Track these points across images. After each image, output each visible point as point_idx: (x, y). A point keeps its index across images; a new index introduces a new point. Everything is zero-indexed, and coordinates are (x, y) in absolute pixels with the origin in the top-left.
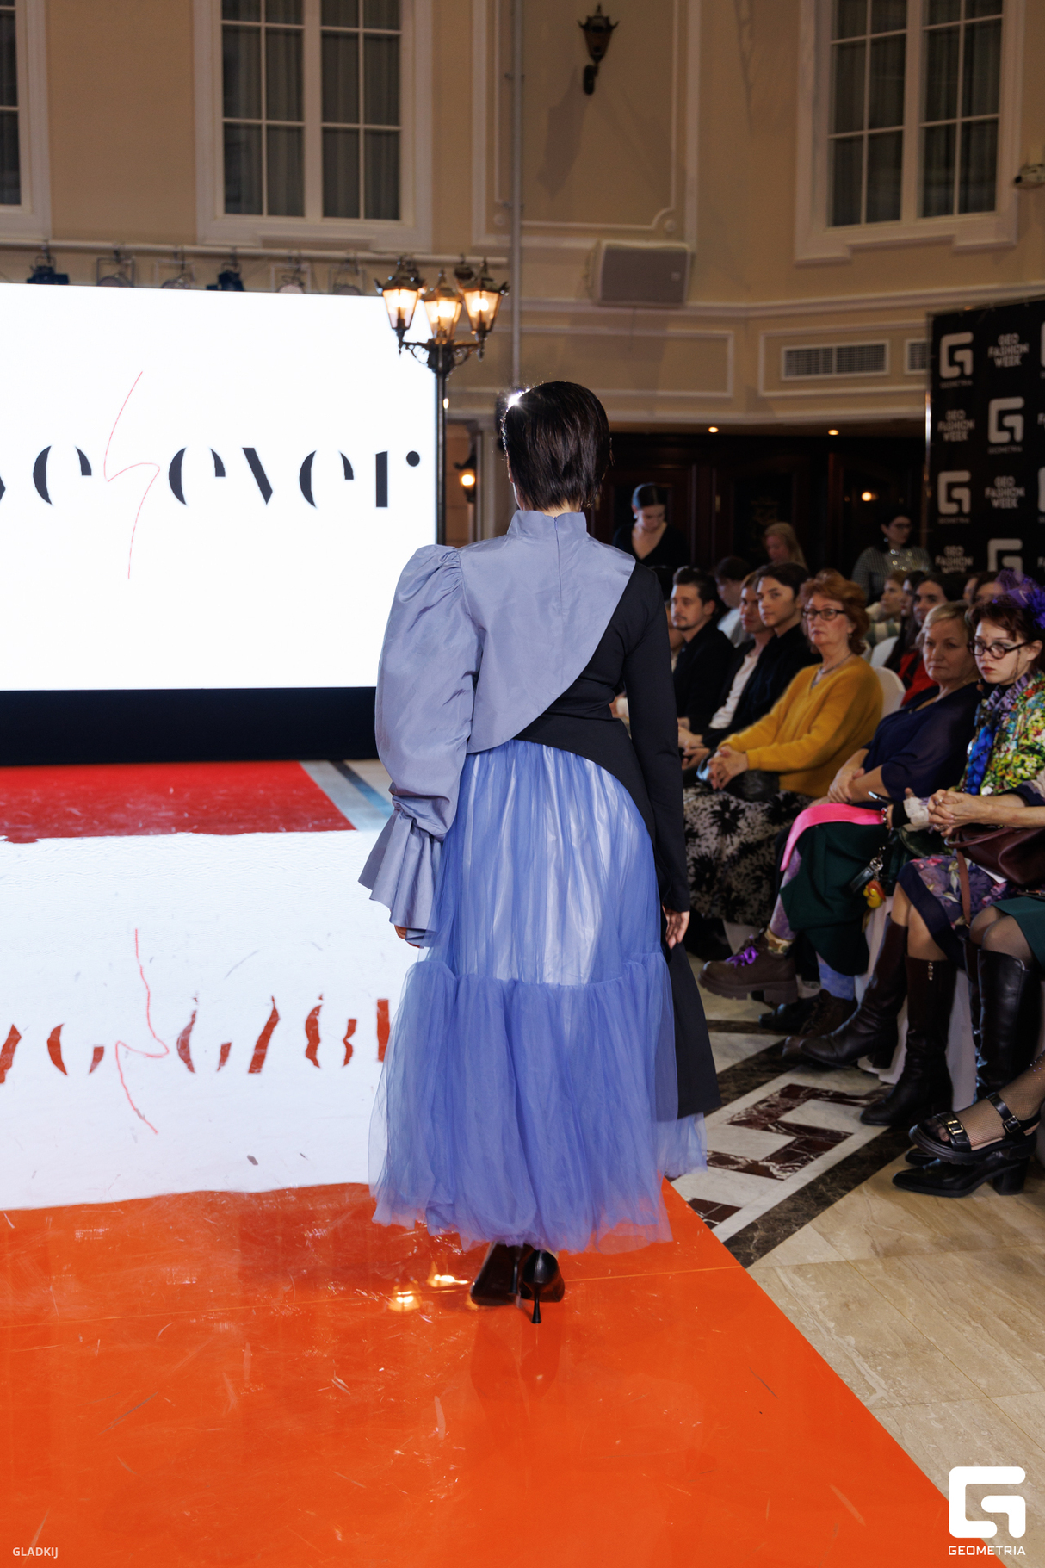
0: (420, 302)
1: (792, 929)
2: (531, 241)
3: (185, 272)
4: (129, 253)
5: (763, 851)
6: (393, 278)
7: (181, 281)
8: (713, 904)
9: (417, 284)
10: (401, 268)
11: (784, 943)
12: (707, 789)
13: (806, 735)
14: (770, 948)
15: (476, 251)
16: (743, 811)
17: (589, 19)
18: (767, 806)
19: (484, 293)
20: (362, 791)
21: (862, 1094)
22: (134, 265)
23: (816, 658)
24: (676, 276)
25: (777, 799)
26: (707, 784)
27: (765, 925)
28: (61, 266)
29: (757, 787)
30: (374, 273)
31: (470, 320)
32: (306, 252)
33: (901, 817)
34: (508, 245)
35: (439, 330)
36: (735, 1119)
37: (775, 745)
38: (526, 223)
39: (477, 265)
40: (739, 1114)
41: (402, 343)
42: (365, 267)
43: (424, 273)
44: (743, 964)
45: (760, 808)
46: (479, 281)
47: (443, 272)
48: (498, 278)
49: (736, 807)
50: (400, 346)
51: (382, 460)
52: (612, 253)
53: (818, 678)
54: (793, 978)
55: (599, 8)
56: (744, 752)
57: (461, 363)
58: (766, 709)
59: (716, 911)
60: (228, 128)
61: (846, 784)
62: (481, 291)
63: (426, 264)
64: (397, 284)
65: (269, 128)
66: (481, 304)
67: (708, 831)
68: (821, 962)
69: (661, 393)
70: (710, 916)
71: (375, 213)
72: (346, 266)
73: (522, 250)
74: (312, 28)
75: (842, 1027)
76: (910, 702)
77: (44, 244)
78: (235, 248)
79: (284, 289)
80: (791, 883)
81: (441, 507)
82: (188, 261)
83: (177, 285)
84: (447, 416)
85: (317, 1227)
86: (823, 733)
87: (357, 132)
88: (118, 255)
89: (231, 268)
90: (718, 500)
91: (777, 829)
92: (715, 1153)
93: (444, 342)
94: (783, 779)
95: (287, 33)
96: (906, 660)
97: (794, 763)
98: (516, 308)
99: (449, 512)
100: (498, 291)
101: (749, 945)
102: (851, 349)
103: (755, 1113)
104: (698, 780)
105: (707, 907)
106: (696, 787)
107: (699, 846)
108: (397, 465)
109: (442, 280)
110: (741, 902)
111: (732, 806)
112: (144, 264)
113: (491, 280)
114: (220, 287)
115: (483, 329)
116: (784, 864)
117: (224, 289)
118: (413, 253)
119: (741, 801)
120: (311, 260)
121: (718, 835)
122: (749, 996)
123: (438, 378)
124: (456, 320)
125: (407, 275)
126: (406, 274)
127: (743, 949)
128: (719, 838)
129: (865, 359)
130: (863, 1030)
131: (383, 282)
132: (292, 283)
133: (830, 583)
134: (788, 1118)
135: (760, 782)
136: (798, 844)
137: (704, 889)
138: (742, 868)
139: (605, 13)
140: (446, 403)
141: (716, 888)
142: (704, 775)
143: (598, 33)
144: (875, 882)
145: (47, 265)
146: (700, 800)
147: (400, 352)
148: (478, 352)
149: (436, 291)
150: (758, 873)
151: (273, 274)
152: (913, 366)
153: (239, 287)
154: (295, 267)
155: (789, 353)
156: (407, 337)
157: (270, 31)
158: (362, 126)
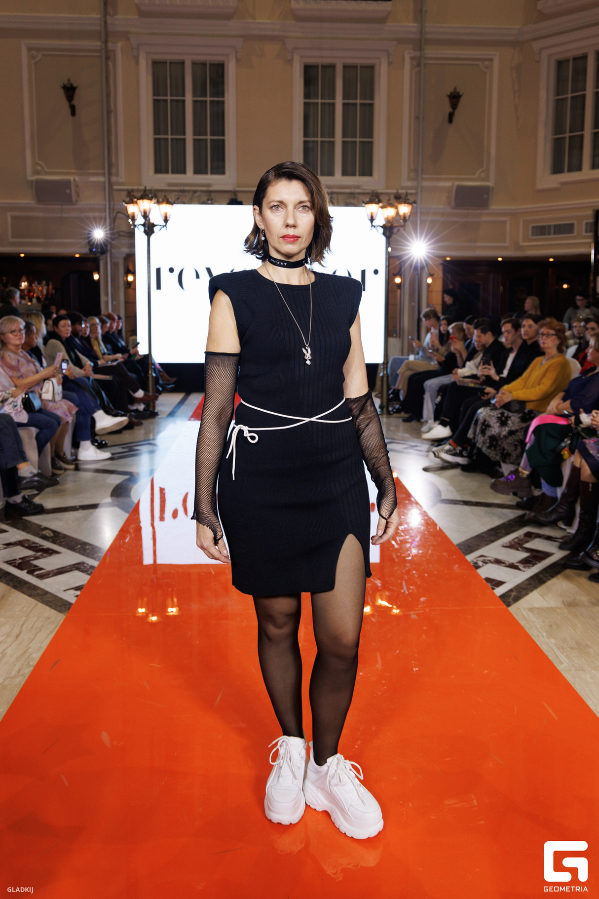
0: (380, 209)
1: (531, 467)
2: (426, 184)
5: (518, 433)
6: (369, 199)
8: (497, 455)
9: (379, 202)
10: (372, 196)
11: (526, 473)
12: (494, 408)
13: (538, 387)
14: (521, 474)
15: (403, 188)
16: (510, 417)
17: (451, 93)
18: (520, 415)
19: (406, 204)
21: (559, 537)
23: (543, 354)
24: (485, 196)
25: (524, 412)
26: (494, 405)
27: (519, 464)
28: (240, 198)
29: (516, 407)
30: (362, 198)
31: (400, 216)
33: (578, 421)
34: (416, 185)
35: (388, 220)
36: (505, 545)
37: (524, 390)
38: (423, 176)
39: (403, 194)
40: (506, 543)
41: (372, 226)
42: (358, 195)
43: (382, 197)
44: (509, 481)
45: (517, 416)
46: (404, 200)
47: (389, 197)
48: (412, 199)
49: (507, 416)
51: (364, 272)
52: (459, 188)
53: (544, 362)
54: (530, 487)
55: (455, 89)
56: (511, 392)
57: (396, 234)
58: (520, 374)
59: (498, 458)
60: (305, 142)
61: (554, 407)
63: (383, 194)
64: (371, 202)
65: (322, 142)
66: (404, 209)
67: (495, 425)
68: (543, 481)
69: (479, 244)
70: (495, 460)
71: (363, 174)
72: (351, 195)
73: (422, 187)
74: (339, 101)
75: (551, 509)
76: (584, 372)
77: (234, 189)
80: (530, 448)
81: (387, 292)
84: (390, 255)
86: (546, 385)
87: (355, 142)
90: (501, 288)
91: (524, 425)
92: (496, 559)
93: (390, 225)
94: (527, 404)
95: (329, 104)
96: (581, 355)
97: (532, 398)
98: (419, 210)
99: (390, 294)
100: (412, 204)
101: (512, 473)
102: (559, 225)
103: (513, 543)
104: (491, 403)
105: (494, 456)
106: (490, 406)
107: (491, 431)
108: (369, 274)
109: (389, 200)
110: (508, 455)
111: (506, 415)
113: (408, 199)
115: (405, 219)
116: (527, 440)
118: (378, 189)
119: (509, 413)
120: (337, 193)
121: (500, 426)
122: (511, 494)
123: (387, 239)
124: (394, 216)
125: (375, 198)
126: (373, 198)
127: (509, 474)
128: (500, 428)
129: (566, 229)
130: (560, 510)
131: (365, 201)
133: (550, 323)
134: (527, 545)
135: (517, 405)
136: (534, 432)
137: (493, 448)
138: (510, 440)
139: (458, 90)
140: (390, 249)
141: (498, 448)
142: (493, 402)
143: (455, 98)
144: (567, 449)
145: (235, 198)
146: (492, 412)
147: (372, 229)
148: (402, 229)
149: (387, 204)
150: (516, 443)
152: (586, 232)
155: (533, 227)
156: (375, 223)
157: (322, 104)
158: (358, 139)
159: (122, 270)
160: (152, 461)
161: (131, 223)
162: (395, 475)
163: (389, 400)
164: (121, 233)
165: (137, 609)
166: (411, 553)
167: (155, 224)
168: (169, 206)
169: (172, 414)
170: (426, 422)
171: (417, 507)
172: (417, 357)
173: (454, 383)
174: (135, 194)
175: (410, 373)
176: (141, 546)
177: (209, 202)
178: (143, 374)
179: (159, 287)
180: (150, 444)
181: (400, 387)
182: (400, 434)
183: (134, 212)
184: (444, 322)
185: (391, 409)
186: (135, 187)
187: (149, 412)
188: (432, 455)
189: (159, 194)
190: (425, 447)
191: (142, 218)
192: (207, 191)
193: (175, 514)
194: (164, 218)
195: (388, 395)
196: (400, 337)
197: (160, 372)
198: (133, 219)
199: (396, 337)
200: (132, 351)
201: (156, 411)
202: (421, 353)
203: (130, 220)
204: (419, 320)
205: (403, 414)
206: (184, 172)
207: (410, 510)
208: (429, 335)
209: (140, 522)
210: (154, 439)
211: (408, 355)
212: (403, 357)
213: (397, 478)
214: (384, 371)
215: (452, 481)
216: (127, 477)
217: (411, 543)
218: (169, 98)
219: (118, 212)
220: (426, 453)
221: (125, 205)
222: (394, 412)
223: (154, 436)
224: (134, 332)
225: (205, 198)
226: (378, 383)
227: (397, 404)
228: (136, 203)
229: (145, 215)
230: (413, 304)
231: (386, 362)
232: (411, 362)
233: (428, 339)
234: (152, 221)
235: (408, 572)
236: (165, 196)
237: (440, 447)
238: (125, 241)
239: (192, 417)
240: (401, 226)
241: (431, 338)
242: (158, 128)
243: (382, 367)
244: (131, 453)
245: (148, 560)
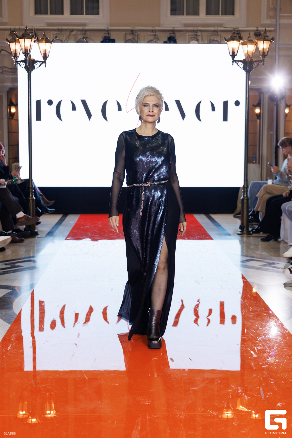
0: (241, 46)
2: (283, 21)
3: (156, 37)
4: (136, 31)
6: (231, 37)
7: (154, 40)
9: (240, 38)
10: (234, 33)
15: (262, 26)
20: (215, 225)
22: (138, 35)
28: (113, 36)
30: (224, 35)
31: (259, 51)
32: (199, 28)
34: (275, 23)
35: (248, 56)
38: (281, 14)
39: (262, 31)
41: (234, 61)
42: (221, 33)
43: (243, 34)
46: (263, 36)
47: (249, 34)
48: (270, 35)
50: (233, 62)
51: (226, 104)
57: (255, 68)
62: (264, 41)
63: (243, 31)
64: (232, 39)
66: (263, 45)
71: (225, 13)
72: (214, 33)
73: (280, 24)
77: (107, 28)
78: (174, 27)
79: (191, 42)
81: (247, 121)
82: (157, 33)
83: (153, 42)
84: (250, 87)
85: (195, 386)
88: (132, 32)
89: (172, 35)
93: (249, 60)
98: (277, 47)
99: (250, 123)
100: (270, 41)
108: (231, 106)
109: (249, 37)
112: (141, 34)
113: (267, 36)
114: (168, 42)
115: (264, 54)
117: (169, 43)
118: (239, 27)
120: (201, 31)
123: (247, 73)
124: (254, 52)
126: (236, 35)
131: (227, 39)
132: (194, 40)
140: (250, 82)
145: (108, 36)
147: (233, 64)
149: (247, 41)
151: (187, 36)
153: (175, 42)
154: (196, 34)
156: (236, 58)
159: (5, 102)
160: (32, 278)
161: (13, 59)
162: (254, 290)
163: (249, 221)
164: (5, 69)
165: (18, 412)
166: (268, 361)
167: (35, 60)
168: (48, 44)
169: (50, 234)
172: (275, 181)
174: (17, 33)
175: (268, 196)
176: (22, 353)
177: (85, 40)
178: (24, 198)
180: (31, 261)
181: (259, 210)
182: (258, 253)
183: (16, 49)
185: (250, 229)
186: (17, 27)
187: (30, 232)
189: (39, 33)
190: (282, 264)
191: (23, 55)
192: (83, 30)
193: (53, 325)
194: (43, 55)
195: (248, 216)
196: (259, 163)
197: (41, 195)
198: (16, 56)
199: (256, 163)
201: (36, 231)
202: (278, 178)
203: (12, 57)
204: (277, 147)
205: (261, 234)
206: (62, 13)
208: (286, 161)
209: (21, 332)
210: (33, 257)
211: (267, 180)
212: (262, 182)
213: (256, 293)
214: (244, 195)
216: (10, 291)
219: (2, 50)
220: (283, 270)
221: (9, 43)
222: (254, 232)
223: (34, 253)
224: (16, 159)
225: (81, 37)
227: (256, 225)
228: (18, 41)
229: (26, 53)
230: (272, 132)
231: (246, 186)
232: (270, 185)
233: (285, 165)
234: (32, 57)
235: (265, 379)
236: (44, 35)
238: (8, 76)
239: (68, 236)
240: (260, 61)
241: (287, 164)
243: (243, 190)
244: (13, 269)
245: (28, 367)
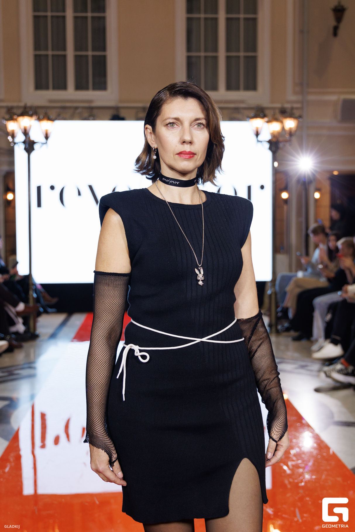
0: (266, 123)
2: (311, 98)
6: (254, 114)
9: (264, 116)
10: (257, 110)
15: (288, 102)
17: (335, 7)
19: (292, 119)
28: (122, 114)
30: (247, 112)
31: (286, 131)
34: (301, 99)
35: (273, 135)
38: (309, 90)
39: (288, 108)
41: (258, 141)
42: (243, 110)
43: (267, 112)
46: (289, 114)
47: (275, 111)
48: (297, 113)
52: (345, 101)
57: (282, 148)
60: (189, 58)
62: (290, 118)
63: (268, 108)
64: (256, 116)
65: (206, 57)
66: (290, 124)
71: (247, 88)
73: (307, 101)
74: (222, 16)
77: (116, 105)
81: (274, 207)
84: (276, 170)
87: (239, 56)
93: (274, 140)
95: (212, 19)
98: (305, 125)
99: (277, 209)
100: (297, 118)
108: (255, 190)
109: (274, 114)
113: (294, 114)
115: (291, 133)
118: (262, 104)
123: (273, 154)
124: (280, 131)
125: (260, 112)
126: (258, 113)
131: (250, 116)
139: (342, 4)
140: (276, 164)
143: (339, 12)
145: (117, 114)
147: (257, 145)
148: (287, 145)
149: (272, 119)
156: (260, 138)
157: (206, 19)
158: (242, 54)
160: (33, 387)
161: (11, 140)
162: (286, 397)
163: (278, 319)
166: (304, 478)
167: (35, 141)
168: (49, 122)
169: (53, 336)
170: (317, 341)
171: (308, 430)
173: (344, 301)
174: (15, 111)
175: (298, 290)
176: (21, 475)
177: (91, 118)
179: (39, 205)
180: (30, 368)
182: (289, 353)
183: (14, 129)
184: (332, 238)
185: (279, 327)
186: (15, 104)
187: (29, 334)
188: (323, 375)
189: (40, 111)
190: (316, 367)
191: (22, 135)
192: (88, 108)
193: (57, 441)
194: (45, 135)
195: (277, 313)
196: (287, 253)
197: (41, 292)
198: (13, 136)
199: (284, 253)
200: (12, 272)
201: (37, 333)
203: (10, 138)
204: (307, 236)
205: (293, 333)
206: (65, 88)
207: (302, 433)
208: (317, 251)
209: (19, 450)
210: (34, 362)
213: (288, 400)
215: (344, 402)
216: (6, 403)
217: (304, 468)
218: (49, 14)
220: (318, 374)
221: (5, 122)
224: (13, 251)
225: (86, 114)
226: (266, 300)
228: (16, 120)
229: (26, 133)
230: (301, 219)
232: (300, 279)
233: (316, 255)
234: (32, 138)
235: (301, 499)
236: (46, 113)
237: (331, 367)
238: (5, 159)
239: (74, 338)
240: (286, 141)
241: (319, 254)
242: (38, 44)
243: (269, 284)
244: (12, 377)
245: (28, 490)
